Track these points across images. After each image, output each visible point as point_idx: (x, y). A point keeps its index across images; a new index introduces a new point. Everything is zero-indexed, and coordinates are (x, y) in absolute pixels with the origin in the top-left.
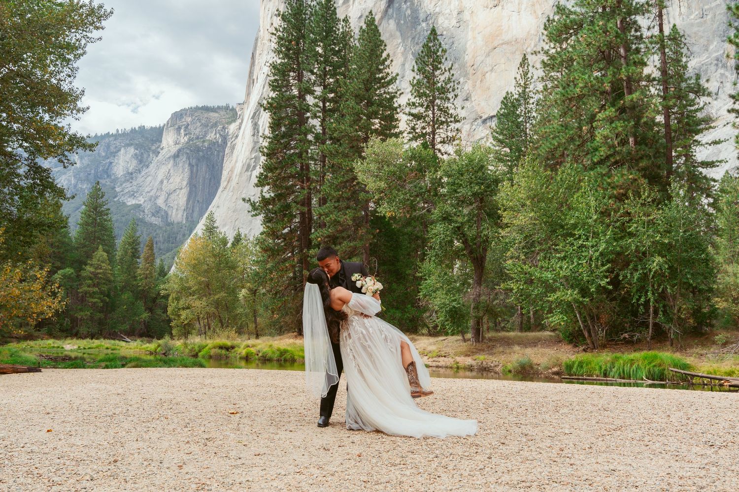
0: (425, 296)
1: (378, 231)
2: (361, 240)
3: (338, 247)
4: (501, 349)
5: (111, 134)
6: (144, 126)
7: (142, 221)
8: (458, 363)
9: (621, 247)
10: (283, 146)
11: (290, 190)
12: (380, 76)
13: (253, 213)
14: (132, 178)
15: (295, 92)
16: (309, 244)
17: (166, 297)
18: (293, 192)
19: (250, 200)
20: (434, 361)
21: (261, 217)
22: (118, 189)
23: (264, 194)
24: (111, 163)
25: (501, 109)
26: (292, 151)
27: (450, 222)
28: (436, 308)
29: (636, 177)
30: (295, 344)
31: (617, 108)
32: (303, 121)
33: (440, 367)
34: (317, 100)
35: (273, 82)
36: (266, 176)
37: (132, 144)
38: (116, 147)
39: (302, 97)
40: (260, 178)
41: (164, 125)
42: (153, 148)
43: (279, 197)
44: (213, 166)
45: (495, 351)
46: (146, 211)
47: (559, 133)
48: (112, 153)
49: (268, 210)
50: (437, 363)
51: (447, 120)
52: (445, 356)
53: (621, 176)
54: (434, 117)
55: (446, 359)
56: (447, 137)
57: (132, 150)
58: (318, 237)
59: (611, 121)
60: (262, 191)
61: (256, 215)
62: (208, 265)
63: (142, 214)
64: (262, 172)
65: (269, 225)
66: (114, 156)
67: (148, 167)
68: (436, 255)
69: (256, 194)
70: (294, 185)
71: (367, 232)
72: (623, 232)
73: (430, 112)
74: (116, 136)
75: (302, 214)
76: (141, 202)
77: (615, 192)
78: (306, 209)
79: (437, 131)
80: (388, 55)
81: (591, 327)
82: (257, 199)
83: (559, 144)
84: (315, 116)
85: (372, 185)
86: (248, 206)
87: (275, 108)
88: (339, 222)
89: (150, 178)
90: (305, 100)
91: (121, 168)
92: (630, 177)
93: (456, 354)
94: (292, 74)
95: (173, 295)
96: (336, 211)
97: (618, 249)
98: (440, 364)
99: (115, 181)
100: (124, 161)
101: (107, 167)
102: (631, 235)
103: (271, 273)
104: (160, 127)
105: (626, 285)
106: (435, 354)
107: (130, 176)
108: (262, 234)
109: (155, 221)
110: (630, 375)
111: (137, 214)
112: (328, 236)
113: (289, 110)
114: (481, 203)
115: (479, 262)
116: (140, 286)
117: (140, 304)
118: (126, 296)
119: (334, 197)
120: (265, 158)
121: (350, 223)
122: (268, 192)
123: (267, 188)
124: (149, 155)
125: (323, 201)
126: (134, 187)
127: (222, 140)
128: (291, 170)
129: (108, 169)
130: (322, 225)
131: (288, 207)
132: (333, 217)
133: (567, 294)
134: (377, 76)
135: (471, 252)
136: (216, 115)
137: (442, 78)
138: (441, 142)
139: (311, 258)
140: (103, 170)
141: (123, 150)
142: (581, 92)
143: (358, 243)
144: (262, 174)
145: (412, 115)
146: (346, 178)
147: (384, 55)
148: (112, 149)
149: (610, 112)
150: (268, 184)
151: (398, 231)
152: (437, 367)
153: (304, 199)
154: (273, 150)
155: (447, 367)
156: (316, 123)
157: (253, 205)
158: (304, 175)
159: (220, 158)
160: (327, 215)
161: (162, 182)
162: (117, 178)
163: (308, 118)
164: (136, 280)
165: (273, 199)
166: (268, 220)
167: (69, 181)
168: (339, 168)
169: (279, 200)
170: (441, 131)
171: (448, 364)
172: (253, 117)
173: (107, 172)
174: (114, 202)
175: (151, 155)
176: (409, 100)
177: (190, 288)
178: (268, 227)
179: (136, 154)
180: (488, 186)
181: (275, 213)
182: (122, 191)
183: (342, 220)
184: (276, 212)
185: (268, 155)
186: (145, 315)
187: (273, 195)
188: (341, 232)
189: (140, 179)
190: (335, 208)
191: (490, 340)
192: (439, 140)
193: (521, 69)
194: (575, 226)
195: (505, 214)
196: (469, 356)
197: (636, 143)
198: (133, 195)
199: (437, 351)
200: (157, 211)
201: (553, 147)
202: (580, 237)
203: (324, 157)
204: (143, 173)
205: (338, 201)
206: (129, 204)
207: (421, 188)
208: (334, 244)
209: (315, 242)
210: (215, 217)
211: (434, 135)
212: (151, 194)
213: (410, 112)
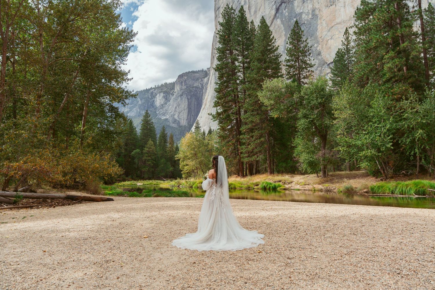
0: (297, 155)
1: (272, 124)
2: (264, 129)
4: (337, 181)
7: (169, 126)
8: (315, 188)
10: (225, 87)
11: (230, 108)
12: (270, 48)
13: (213, 120)
14: (163, 107)
15: (229, 60)
16: (240, 133)
17: (179, 160)
19: (212, 114)
21: (217, 122)
22: (157, 112)
24: (154, 101)
25: (335, 58)
26: (230, 89)
27: (307, 118)
28: (302, 161)
29: (407, 88)
30: (236, 180)
31: (395, 51)
32: (234, 74)
33: (306, 190)
34: (239, 63)
35: (218, 57)
36: (218, 102)
37: (162, 92)
38: (155, 93)
39: (233, 63)
40: (215, 103)
41: (175, 81)
42: (171, 92)
43: (225, 111)
44: (198, 98)
45: (333, 181)
49: (220, 118)
50: (304, 188)
51: (306, 66)
52: (308, 185)
53: (398, 88)
54: (299, 66)
55: (309, 186)
56: (306, 75)
58: (244, 129)
59: (392, 59)
60: (217, 109)
61: (215, 121)
62: (195, 145)
64: (216, 100)
65: (220, 125)
66: (155, 98)
67: (169, 101)
69: (214, 111)
71: (267, 126)
73: (297, 63)
74: (155, 88)
75: (237, 119)
77: (396, 97)
78: (238, 116)
79: (301, 72)
81: (385, 168)
82: (214, 113)
83: (365, 73)
84: (239, 71)
85: (267, 102)
86: (211, 117)
87: (220, 69)
88: (253, 121)
89: (170, 107)
90: (235, 64)
91: (158, 103)
92: (403, 88)
93: (314, 184)
94: (227, 52)
95: (182, 159)
96: (252, 116)
98: (305, 189)
99: (156, 109)
100: (159, 100)
103: (223, 148)
104: (174, 83)
105: (403, 146)
106: (303, 184)
107: (162, 106)
108: (218, 129)
110: (406, 193)
111: (166, 123)
112: (248, 129)
114: (323, 107)
115: (324, 138)
116: (168, 156)
117: (169, 163)
118: (163, 160)
119: (250, 110)
121: (258, 121)
123: (219, 107)
124: (170, 96)
125: (246, 112)
126: (164, 111)
127: (201, 86)
128: (230, 98)
129: (152, 104)
130: (246, 124)
131: (228, 116)
132: (250, 119)
134: (268, 48)
135: (319, 132)
136: (198, 74)
137: (302, 45)
138: (303, 78)
139: (241, 140)
140: (150, 104)
141: (158, 95)
142: (375, 45)
144: (216, 101)
146: (255, 100)
149: (392, 54)
150: (219, 106)
151: (283, 124)
152: (304, 190)
153: (237, 112)
154: (220, 89)
155: (309, 190)
156: (240, 75)
157: (213, 116)
158: (235, 100)
159: (201, 94)
160: (247, 119)
162: (157, 108)
163: (237, 72)
164: (166, 153)
166: (220, 122)
168: (252, 95)
169: (225, 113)
170: (303, 72)
171: (310, 189)
173: (152, 105)
174: (156, 118)
176: (286, 58)
177: (188, 156)
178: (220, 126)
179: (164, 96)
180: (327, 99)
182: (159, 113)
183: (254, 120)
186: (171, 169)
187: (222, 110)
188: (255, 126)
189: (166, 107)
190: (251, 115)
191: (331, 176)
192: (302, 77)
194: (373, 117)
195: (336, 112)
196: (320, 184)
197: (408, 69)
198: (164, 114)
199: (304, 182)
203: (245, 91)
204: (168, 104)
205: (253, 111)
206: (163, 119)
207: (292, 102)
208: (252, 132)
209: (242, 132)
210: (200, 122)
211: (300, 75)
212: (172, 113)
213: (286, 65)
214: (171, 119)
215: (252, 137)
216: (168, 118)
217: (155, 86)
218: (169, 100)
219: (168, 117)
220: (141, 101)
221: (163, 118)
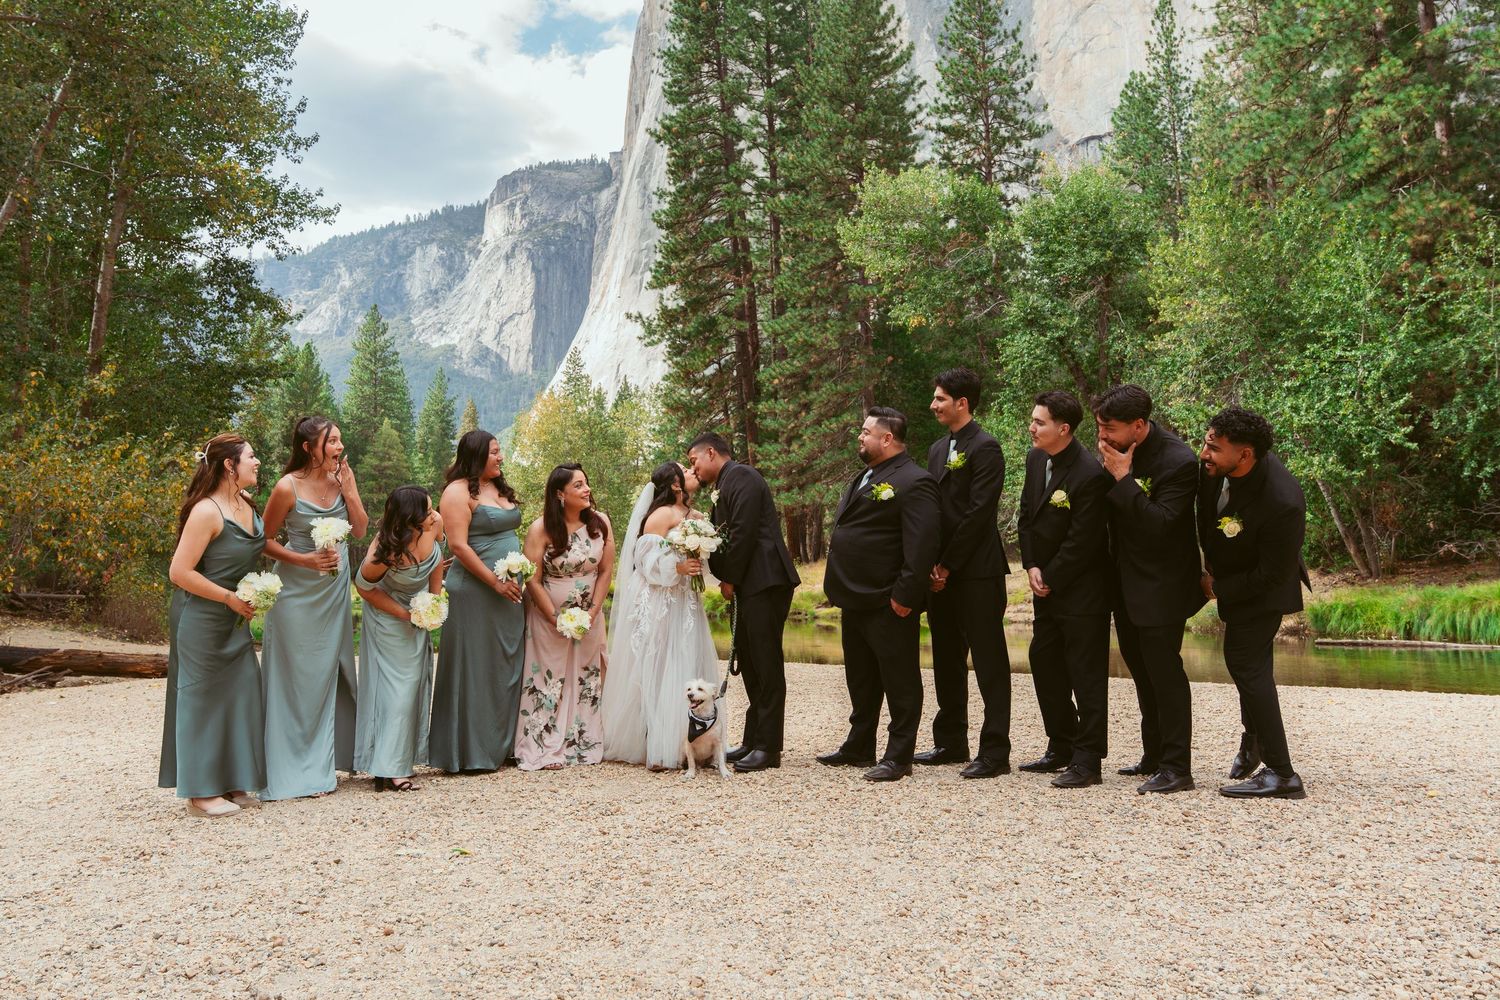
1: (890, 359)
3: (813, 395)
5: (397, 224)
6: (452, 207)
7: (458, 374)
9: (1434, 358)
10: (697, 206)
11: (715, 291)
12: (879, 52)
13: (647, 340)
14: (437, 300)
15: (714, 101)
16: (756, 394)
18: (721, 296)
19: (640, 316)
20: (1019, 611)
23: (665, 302)
24: (400, 276)
25: (1121, 108)
26: (714, 218)
29: (1456, 205)
31: (1406, 58)
32: (733, 157)
34: (754, 112)
35: (670, 87)
36: (668, 268)
37: (433, 240)
38: (408, 247)
40: (656, 271)
41: (487, 201)
42: (470, 244)
43: (695, 305)
44: (574, 268)
46: (464, 356)
47: (1272, 126)
48: (400, 258)
49: (676, 332)
51: (1013, 134)
53: (1422, 205)
54: (987, 131)
56: (1017, 169)
57: (434, 251)
58: (774, 378)
59: (1393, 85)
60: (662, 298)
61: (654, 343)
63: (457, 361)
64: (660, 259)
65: (679, 359)
66: (405, 264)
67: (463, 278)
68: (1014, 398)
70: (722, 283)
71: (870, 363)
72: (1437, 323)
73: (980, 122)
74: (406, 228)
75: (741, 336)
76: (455, 342)
77: (1409, 241)
78: (747, 326)
79: (996, 158)
80: (892, 9)
81: (1363, 532)
83: (1273, 150)
84: (754, 144)
85: (875, 265)
86: (637, 329)
87: (678, 135)
88: (812, 345)
89: (466, 299)
90: (731, 115)
91: (417, 283)
92: (1443, 205)
94: (706, 68)
96: (807, 324)
97: (1428, 361)
99: (408, 305)
100: (421, 273)
101: (393, 284)
102: (1459, 329)
104: (479, 206)
105: (1447, 439)
107: (434, 297)
108: (665, 378)
109: (481, 373)
110: (1469, 631)
111: (450, 362)
112: (793, 375)
113: (705, 137)
119: (800, 297)
120: (664, 232)
121: (835, 346)
122: (672, 297)
123: (670, 290)
124: (463, 257)
126: (442, 316)
127: (587, 222)
129: (395, 287)
130: (782, 354)
132: (800, 336)
133: (1312, 465)
134: (873, 52)
136: (574, 176)
137: (999, 52)
138: (1004, 180)
139: (763, 419)
140: (388, 288)
141: (419, 251)
142: (1322, 31)
143: (852, 386)
144: (660, 263)
145: (944, 129)
146: (822, 259)
147: (883, 10)
148: (401, 249)
149: (1392, 66)
150: (673, 282)
151: (930, 356)
153: (743, 306)
154: (678, 215)
157: (647, 325)
158: (739, 262)
159: (586, 254)
160: (788, 334)
161: (488, 303)
162: (413, 302)
163: (741, 151)
165: (684, 310)
166: (676, 350)
167: (334, 312)
168: (807, 239)
169: (695, 311)
170: (1004, 157)
172: (640, 175)
173: (396, 290)
174: (410, 343)
175: (467, 257)
176: (936, 101)
178: (677, 364)
179: (441, 258)
180: (1121, 250)
181: (688, 337)
182: (422, 324)
183: (819, 341)
184: (689, 334)
185: (668, 226)
187: (680, 302)
188: (819, 364)
190: (804, 319)
192: (999, 176)
193: (1158, 23)
194: (1322, 320)
195: (1164, 304)
197: (1449, 132)
198: (440, 330)
200: (483, 355)
201: (1258, 157)
202: (1335, 341)
203: (776, 222)
204: (455, 290)
205: (809, 305)
206: (435, 345)
207: (979, 265)
208: (806, 389)
209: (768, 388)
210: (584, 357)
211: (990, 166)
212: (470, 326)
213: (939, 125)
214: (466, 349)
215: (807, 407)
216: (456, 342)
217: (408, 218)
218: (461, 272)
219: (454, 338)
220: (351, 274)
221: (437, 342)
